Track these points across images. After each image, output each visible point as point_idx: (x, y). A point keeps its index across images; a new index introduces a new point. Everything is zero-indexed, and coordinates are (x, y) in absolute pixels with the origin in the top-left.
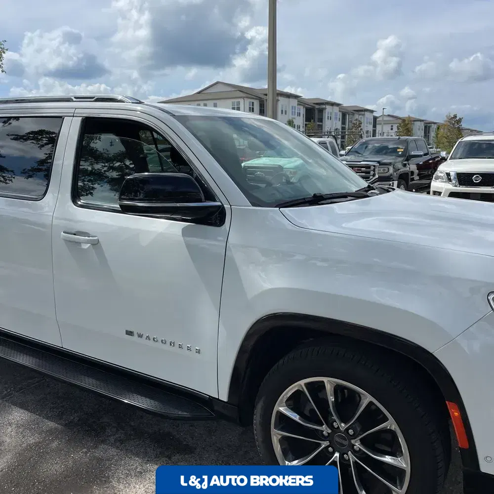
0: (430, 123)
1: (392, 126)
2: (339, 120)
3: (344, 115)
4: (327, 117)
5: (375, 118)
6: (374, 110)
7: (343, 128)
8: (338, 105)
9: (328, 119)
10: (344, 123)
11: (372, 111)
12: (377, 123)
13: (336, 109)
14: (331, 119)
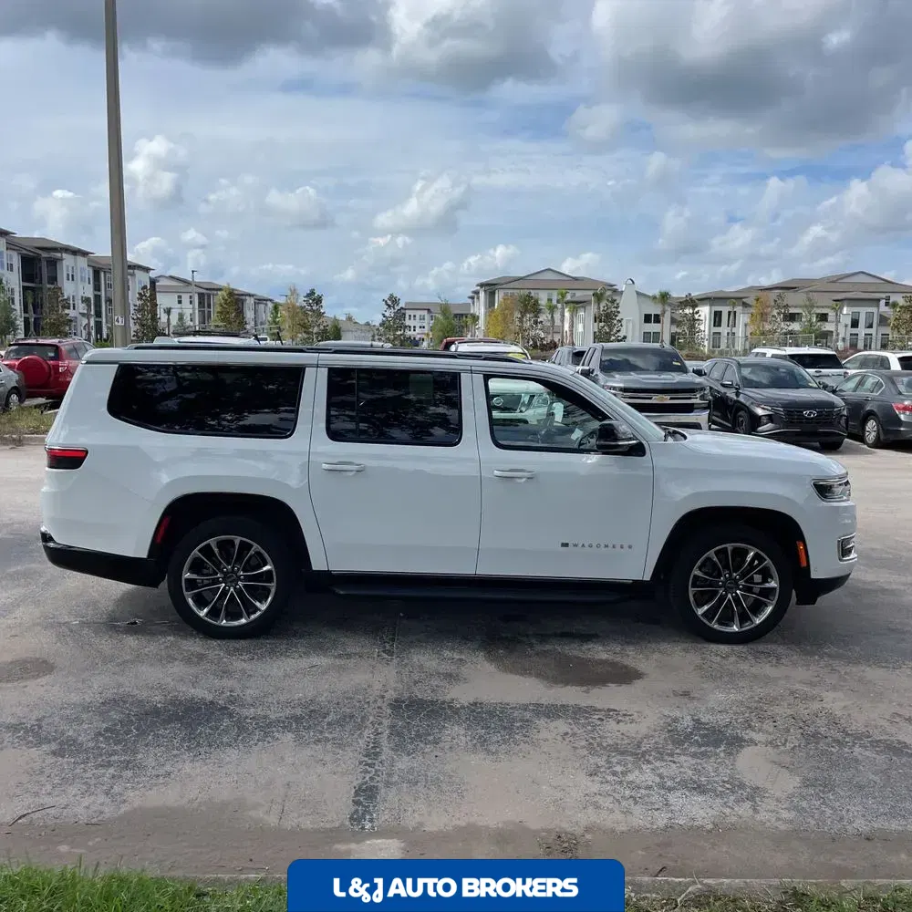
0: (242, 295)
1: (180, 297)
2: (89, 283)
3: (97, 273)
4: (65, 276)
5: (153, 282)
6: (151, 267)
7: (98, 298)
8: (85, 254)
9: (68, 279)
10: (97, 288)
11: (147, 270)
12: (157, 290)
13: (82, 262)
14: (73, 280)
